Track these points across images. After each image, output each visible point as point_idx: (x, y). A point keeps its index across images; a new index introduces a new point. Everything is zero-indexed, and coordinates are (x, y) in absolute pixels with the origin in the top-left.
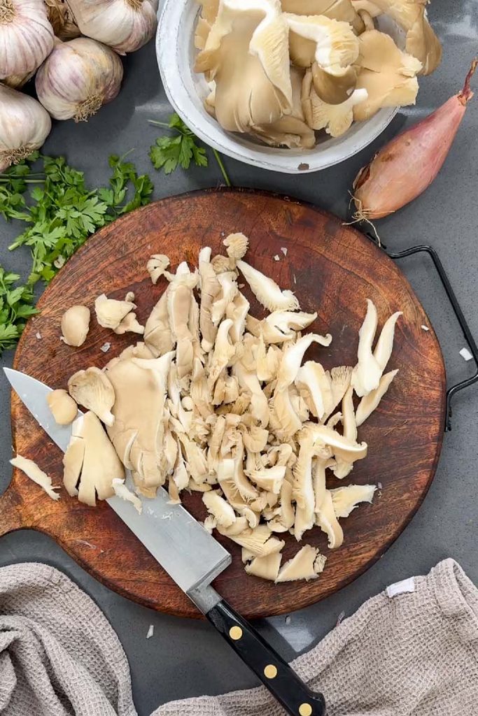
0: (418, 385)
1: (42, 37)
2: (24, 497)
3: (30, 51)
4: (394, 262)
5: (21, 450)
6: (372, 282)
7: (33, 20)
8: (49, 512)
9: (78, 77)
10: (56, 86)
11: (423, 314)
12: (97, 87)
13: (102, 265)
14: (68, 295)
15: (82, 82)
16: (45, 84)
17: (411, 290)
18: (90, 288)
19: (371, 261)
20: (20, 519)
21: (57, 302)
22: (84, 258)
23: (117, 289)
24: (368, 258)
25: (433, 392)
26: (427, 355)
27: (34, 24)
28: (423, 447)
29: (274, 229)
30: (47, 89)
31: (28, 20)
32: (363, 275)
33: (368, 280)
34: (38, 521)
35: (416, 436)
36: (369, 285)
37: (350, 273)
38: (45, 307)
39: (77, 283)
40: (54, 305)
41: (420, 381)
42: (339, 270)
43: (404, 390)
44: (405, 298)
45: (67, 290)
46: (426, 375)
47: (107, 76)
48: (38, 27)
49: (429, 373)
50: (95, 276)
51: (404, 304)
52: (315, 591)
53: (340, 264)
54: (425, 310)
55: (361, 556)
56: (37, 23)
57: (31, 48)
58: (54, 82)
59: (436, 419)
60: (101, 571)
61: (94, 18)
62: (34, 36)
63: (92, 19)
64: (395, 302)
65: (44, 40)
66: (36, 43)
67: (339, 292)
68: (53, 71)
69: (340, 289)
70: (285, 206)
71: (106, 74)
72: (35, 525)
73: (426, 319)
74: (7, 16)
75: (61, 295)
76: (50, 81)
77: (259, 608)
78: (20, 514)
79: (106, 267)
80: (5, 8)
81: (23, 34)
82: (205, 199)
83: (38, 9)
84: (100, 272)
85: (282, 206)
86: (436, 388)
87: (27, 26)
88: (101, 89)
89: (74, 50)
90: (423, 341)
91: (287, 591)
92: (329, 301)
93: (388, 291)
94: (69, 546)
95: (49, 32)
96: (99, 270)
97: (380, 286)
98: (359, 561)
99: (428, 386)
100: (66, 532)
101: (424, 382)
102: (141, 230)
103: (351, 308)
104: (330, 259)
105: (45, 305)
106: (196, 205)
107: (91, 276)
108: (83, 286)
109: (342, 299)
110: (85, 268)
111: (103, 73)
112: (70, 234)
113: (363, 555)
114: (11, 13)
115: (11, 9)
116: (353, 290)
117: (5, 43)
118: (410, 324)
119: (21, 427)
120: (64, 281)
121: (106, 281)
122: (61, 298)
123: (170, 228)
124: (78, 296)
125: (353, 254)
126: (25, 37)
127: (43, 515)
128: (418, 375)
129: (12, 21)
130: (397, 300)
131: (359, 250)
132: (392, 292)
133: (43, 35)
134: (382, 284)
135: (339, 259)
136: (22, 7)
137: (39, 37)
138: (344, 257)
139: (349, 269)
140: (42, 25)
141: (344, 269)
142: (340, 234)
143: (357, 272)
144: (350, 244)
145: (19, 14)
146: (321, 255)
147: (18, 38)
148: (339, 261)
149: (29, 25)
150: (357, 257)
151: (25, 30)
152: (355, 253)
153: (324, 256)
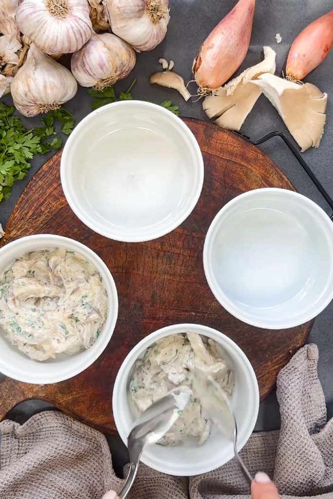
1: (85, 32)
3: (75, 40)
4: (258, 147)
6: (246, 165)
7: (80, 19)
9: (104, 65)
10: (87, 67)
11: (286, 180)
12: (116, 72)
13: (49, 191)
14: (28, 217)
15: (106, 68)
16: (79, 64)
17: (274, 165)
18: (43, 209)
19: (242, 150)
20: (23, 393)
21: (21, 225)
22: (34, 189)
23: (63, 206)
24: (239, 148)
27: (80, 22)
30: (80, 67)
31: (77, 18)
32: (239, 161)
33: (242, 164)
36: (244, 167)
37: (228, 161)
39: (33, 208)
40: (19, 227)
42: (221, 160)
44: (271, 171)
45: (26, 214)
47: (125, 66)
48: (82, 24)
50: (45, 200)
51: (272, 175)
53: (221, 156)
54: (286, 177)
56: (83, 21)
57: (76, 39)
58: (86, 64)
60: (92, 419)
61: (126, 26)
62: (79, 30)
63: (124, 27)
64: (265, 175)
66: (80, 36)
67: (224, 176)
68: (86, 56)
69: (224, 173)
71: (124, 64)
72: (35, 395)
73: (289, 182)
74: (63, 14)
76: (83, 63)
79: (52, 191)
80: (61, 8)
81: (72, 28)
83: (84, 10)
84: (48, 196)
87: (75, 23)
88: (118, 73)
89: (105, 44)
92: (219, 184)
93: (258, 168)
94: (65, 405)
95: (90, 28)
96: (47, 195)
97: (251, 166)
100: (60, 396)
103: (235, 185)
104: (213, 154)
107: (42, 201)
108: (38, 209)
109: (227, 180)
110: (37, 195)
111: (122, 63)
112: (18, 162)
114: (66, 12)
115: (66, 8)
116: (233, 172)
117: (58, 32)
120: (22, 208)
121: (53, 202)
122: (23, 221)
124: (35, 217)
125: (228, 148)
126: (73, 31)
129: (65, 18)
130: (266, 174)
131: (231, 144)
132: (261, 169)
133: (85, 30)
134: (253, 165)
135: (219, 153)
136: (74, 8)
137: (82, 32)
138: (222, 151)
139: (228, 159)
140: (86, 23)
141: (224, 159)
142: (215, 135)
143: (233, 159)
144: (224, 141)
145: (71, 13)
146: (206, 152)
147: (68, 30)
148: (219, 155)
149: (77, 22)
150: (231, 148)
151: (73, 25)
152: (229, 146)
153: (208, 153)
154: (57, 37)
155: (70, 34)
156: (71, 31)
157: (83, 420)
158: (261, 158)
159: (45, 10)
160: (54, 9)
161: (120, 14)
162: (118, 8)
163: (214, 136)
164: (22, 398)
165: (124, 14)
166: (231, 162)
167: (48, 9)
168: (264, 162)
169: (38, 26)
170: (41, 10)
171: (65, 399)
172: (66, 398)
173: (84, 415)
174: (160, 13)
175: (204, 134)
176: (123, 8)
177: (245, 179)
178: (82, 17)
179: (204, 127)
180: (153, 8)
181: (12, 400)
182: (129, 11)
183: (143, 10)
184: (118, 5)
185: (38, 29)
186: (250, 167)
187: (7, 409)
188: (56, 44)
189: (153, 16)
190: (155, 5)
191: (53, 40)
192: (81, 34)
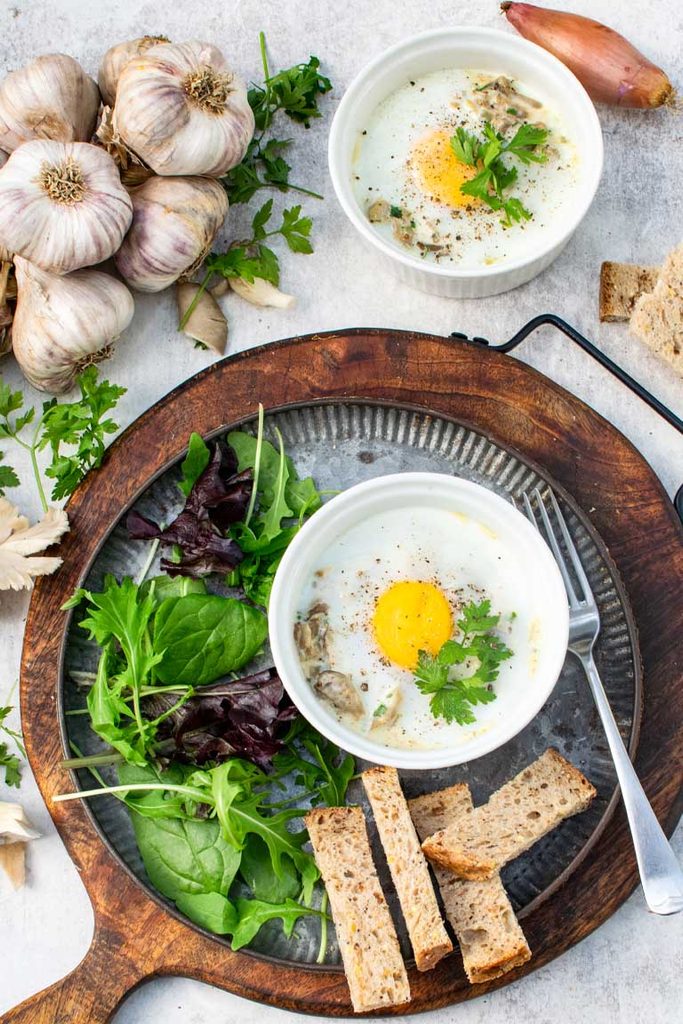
0: (625, 508)
1: (121, 216)
2: (125, 931)
5: (91, 864)
6: (490, 395)
7: (109, 195)
8: (172, 937)
15: (190, 246)
19: (475, 367)
20: (133, 968)
24: (468, 365)
25: (651, 509)
26: (618, 461)
27: (111, 201)
28: (676, 592)
29: (317, 384)
30: (140, 269)
31: (102, 196)
32: (473, 390)
33: (482, 394)
34: (161, 958)
35: (659, 581)
36: (488, 401)
37: (452, 395)
38: (38, 641)
41: (625, 501)
42: (436, 398)
43: (610, 525)
44: (547, 396)
46: (630, 489)
48: (116, 204)
49: (632, 485)
51: (550, 404)
52: (619, 875)
53: (434, 390)
55: (662, 793)
56: (114, 197)
57: (109, 235)
58: (151, 260)
59: (675, 545)
60: (287, 991)
61: (172, 153)
62: (112, 218)
63: (171, 156)
64: (535, 407)
65: (123, 219)
66: (114, 227)
68: (145, 246)
70: (318, 348)
72: (158, 965)
74: (75, 195)
75: (53, 613)
76: (145, 260)
77: (548, 939)
78: (130, 960)
80: (70, 184)
81: (98, 216)
82: (200, 389)
83: (111, 175)
85: (314, 350)
86: (654, 501)
87: (102, 205)
90: (602, 444)
91: (578, 895)
93: (519, 397)
94: (223, 974)
95: (128, 206)
97: (503, 395)
98: (663, 800)
99: (641, 503)
100: (209, 956)
101: (633, 500)
102: (128, 471)
104: (415, 389)
105: (37, 637)
106: (190, 402)
113: (665, 789)
114: (79, 189)
115: (79, 182)
117: (73, 233)
118: (572, 427)
119: (76, 829)
123: (168, 451)
125: (445, 370)
126: (101, 222)
127: (164, 945)
128: (618, 493)
129: (81, 201)
130: (537, 404)
131: (450, 360)
132: (524, 396)
133: (122, 213)
134: (504, 392)
135: (429, 385)
136: (93, 177)
137: (117, 219)
138: (434, 379)
139: (449, 391)
140: (120, 200)
141: (441, 394)
142: (412, 350)
143: (462, 390)
144: (433, 358)
145: (89, 189)
146: (400, 389)
147: (91, 225)
148: (430, 387)
149: (104, 203)
150: (451, 370)
151: (99, 211)
152: (447, 366)
153: (405, 390)
154: (74, 241)
155: (97, 228)
156: (97, 224)
157: (269, 995)
158: (519, 374)
159: (41, 197)
160: (57, 190)
161: (150, 141)
162: (141, 133)
163: (409, 352)
164: (134, 979)
165: (156, 137)
166: (459, 398)
167: (46, 192)
168: (529, 381)
169: (35, 230)
170: (36, 199)
171: (222, 961)
172: (224, 957)
173: (268, 985)
174: (218, 89)
175: (389, 353)
176: (150, 128)
177: (496, 425)
178: (112, 190)
179: (385, 339)
180: (200, 90)
181: (112, 987)
182: (160, 127)
183: (184, 106)
184: (138, 128)
185: (36, 234)
186: (500, 397)
187: (108, 1007)
188: (73, 256)
189: (208, 104)
190: (202, 82)
191: (66, 249)
192: (117, 224)
